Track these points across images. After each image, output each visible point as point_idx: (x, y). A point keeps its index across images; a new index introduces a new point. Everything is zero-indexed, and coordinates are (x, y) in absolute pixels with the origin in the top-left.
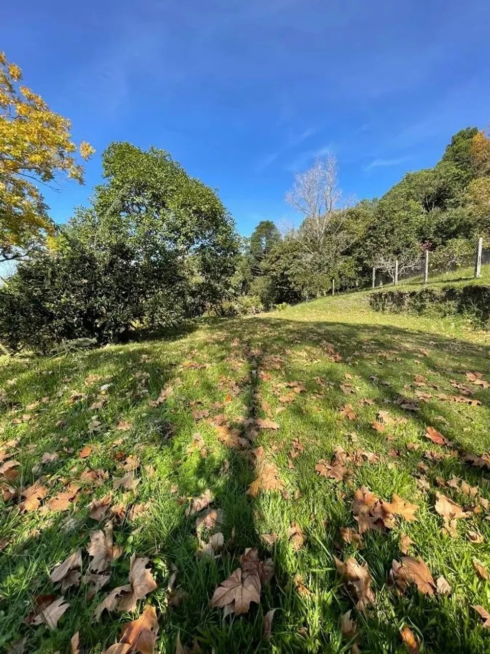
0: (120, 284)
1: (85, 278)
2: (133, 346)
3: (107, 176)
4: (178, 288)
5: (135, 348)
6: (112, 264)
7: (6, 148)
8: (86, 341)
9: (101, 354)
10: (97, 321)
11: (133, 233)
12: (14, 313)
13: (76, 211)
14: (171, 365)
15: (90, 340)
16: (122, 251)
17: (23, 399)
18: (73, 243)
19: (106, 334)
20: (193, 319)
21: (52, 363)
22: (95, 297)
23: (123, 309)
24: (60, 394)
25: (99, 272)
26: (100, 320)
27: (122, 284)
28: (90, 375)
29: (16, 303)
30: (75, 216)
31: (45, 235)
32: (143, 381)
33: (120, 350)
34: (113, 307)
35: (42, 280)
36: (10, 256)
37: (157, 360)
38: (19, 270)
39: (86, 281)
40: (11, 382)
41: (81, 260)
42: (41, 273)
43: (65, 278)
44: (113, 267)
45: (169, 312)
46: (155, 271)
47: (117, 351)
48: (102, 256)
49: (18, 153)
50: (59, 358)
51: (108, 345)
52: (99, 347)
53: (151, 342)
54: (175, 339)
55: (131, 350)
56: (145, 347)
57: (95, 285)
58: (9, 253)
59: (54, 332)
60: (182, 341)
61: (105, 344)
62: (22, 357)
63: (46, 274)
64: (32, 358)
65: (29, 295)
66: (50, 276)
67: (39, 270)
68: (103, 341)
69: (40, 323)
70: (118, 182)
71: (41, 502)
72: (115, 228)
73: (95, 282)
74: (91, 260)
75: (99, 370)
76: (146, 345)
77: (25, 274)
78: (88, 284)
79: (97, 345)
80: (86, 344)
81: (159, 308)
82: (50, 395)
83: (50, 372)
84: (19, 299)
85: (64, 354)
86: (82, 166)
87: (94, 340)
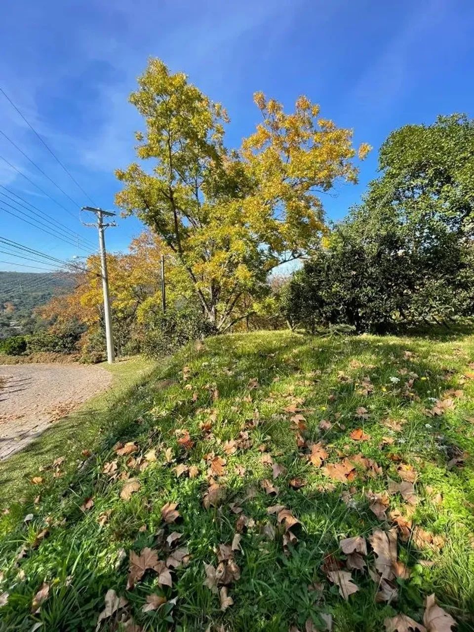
0: (387, 275)
1: (355, 270)
2: (392, 340)
3: (382, 169)
4: (459, 278)
5: (395, 342)
6: (379, 254)
7: (305, 173)
8: (347, 327)
9: (360, 341)
10: (359, 310)
11: (404, 220)
12: (299, 299)
13: (350, 210)
14: (446, 371)
15: (350, 327)
16: (392, 242)
17: (304, 366)
18: (345, 239)
19: (364, 323)
20: (469, 317)
21: (321, 342)
22: (361, 288)
23: (386, 300)
24: (329, 370)
25: (367, 264)
26: (362, 309)
27: (390, 274)
28: (354, 361)
29: (301, 291)
30: (348, 215)
31: (320, 236)
32: (411, 381)
33: (379, 341)
34: (376, 297)
35: (320, 273)
36: (296, 255)
37: (424, 360)
38: (305, 265)
39: (354, 273)
40: (295, 351)
41: (352, 254)
42: (320, 267)
43: (338, 270)
44: (380, 258)
45: (443, 306)
46: (429, 259)
47: (375, 341)
48: (371, 248)
49: (311, 175)
50: (325, 339)
51: (365, 334)
52: (358, 334)
53: (412, 339)
54: (444, 340)
55: (391, 343)
56: (406, 343)
57: (362, 277)
58: (296, 253)
59: (322, 316)
60: (455, 343)
61: (362, 333)
62: (299, 333)
63: (324, 268)
64: (305, 334)
65: (310, 285)
66: (326, 269)
67: (318, 264)
68: (361, 329)
69: (315, 308)
70: (395, 171)
71: (323, 462)
72: (386, 219)
73: (363, 274)
74: (360, 252)
75: (362, 357)
76: (408, 341)
77: (309, 269)
78: (356, 276)
79: (355, 333)
80: (346, 330)
81: (431, 302)
82: (322, 369)
83: (320, 350)
84: (303, 288)
85: (329, 336)
86: (358, 167)
87: (354, 328)
